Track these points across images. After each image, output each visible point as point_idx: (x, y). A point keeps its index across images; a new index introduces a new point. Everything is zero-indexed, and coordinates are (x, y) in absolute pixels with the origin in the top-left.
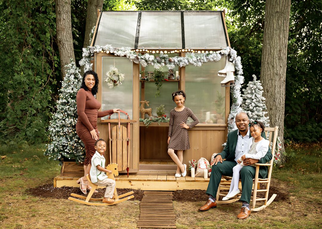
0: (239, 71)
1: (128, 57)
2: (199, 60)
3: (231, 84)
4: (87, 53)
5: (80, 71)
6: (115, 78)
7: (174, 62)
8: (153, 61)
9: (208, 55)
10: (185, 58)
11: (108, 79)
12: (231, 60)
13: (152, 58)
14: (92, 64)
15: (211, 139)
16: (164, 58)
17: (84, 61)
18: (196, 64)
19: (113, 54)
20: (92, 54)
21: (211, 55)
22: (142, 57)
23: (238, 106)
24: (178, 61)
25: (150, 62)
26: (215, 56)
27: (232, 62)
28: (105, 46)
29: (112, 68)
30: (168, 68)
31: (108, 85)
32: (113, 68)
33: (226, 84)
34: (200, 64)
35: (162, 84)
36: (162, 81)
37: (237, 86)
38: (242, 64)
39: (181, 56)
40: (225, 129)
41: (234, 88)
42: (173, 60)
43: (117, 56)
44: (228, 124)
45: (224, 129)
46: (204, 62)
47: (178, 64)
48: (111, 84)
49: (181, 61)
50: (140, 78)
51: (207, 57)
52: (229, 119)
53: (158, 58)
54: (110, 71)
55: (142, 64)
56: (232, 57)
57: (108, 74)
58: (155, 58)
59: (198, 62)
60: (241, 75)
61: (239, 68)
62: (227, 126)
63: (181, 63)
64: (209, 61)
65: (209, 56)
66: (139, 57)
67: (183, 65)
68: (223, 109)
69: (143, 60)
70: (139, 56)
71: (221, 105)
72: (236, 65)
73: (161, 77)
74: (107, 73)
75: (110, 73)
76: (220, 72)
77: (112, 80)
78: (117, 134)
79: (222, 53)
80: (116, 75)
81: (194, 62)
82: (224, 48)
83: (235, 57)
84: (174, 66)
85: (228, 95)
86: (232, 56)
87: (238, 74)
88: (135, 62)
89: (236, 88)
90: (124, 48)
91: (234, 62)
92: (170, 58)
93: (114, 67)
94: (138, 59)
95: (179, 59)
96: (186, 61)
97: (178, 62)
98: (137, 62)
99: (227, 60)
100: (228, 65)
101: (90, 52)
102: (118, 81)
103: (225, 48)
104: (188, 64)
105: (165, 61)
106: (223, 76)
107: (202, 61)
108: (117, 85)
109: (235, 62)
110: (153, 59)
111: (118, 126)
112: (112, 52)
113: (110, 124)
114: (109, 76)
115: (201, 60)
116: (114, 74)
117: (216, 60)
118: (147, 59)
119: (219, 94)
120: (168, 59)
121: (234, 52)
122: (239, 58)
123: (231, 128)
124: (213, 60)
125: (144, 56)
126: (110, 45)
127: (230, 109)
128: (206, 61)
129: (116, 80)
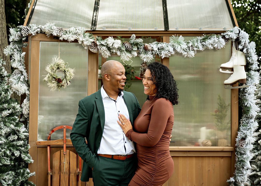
0: (252, 64)
1: (80, 43)
2: (191, 48)
3: (239, 86)
4: (16, 36)
5: (5, 63)
6: (60, 76)
7: (152, 50)
8: (119, 49)
9: (204, 40)
10: (170, 44)
11: (49, 77)
12: (240, 47)
13: (118, 43)
14: (24, 53)
15: (209, 170)
16: (137, 44)
17: (11, 48)
18: (186, 53)
19: (56, 38)
20: (24, 37)
21: (209, 40)
22: (103, 42)
23: (251, 118)
24: (159, 49)
25: (114, 51)
26: (217, 41)
27: (242, 50)
28: (45, 26)
29: (55, 59)
30: (143, 60)
31: (48, 86)
32: (57, 60)
33: (233, 84)
34: (192, 54)
35: (131, 84)
36: (132, 79)
37: (250, 87)
38: (257, 54)
39: (162, 42)
40: (231, 156)
41: (245, 91)
42: (150, 48)
43: (64, 41)
44: (236, 147)
45: (229, 155)
46: (198, 51)
47: (158, 54)
48: (53, 85)
49: (163, 49)
50: (99, 76)
51: (204, 43)
52: (237, 139)
53: (127, 45)
54: (52, 64)
55: (103, 54)
56: (243, 43)
57: (48, 69)
58: (123, 44)
59: (189, 50)
60: (255, 71)
61: (252, 60)
62: (236, 151)
63: (163, 52)
64: (207, 49)
65: (207, 42)
66: (98, 43)
67: (166, 55)
68: (228, 123)
69: (105, 48)
70: (97, 41)
71: (225, 117)
72: (247, 56)
73: (129, 74)
74: (47, 67)
75: (52, 67)
76: (223, 65)
77: (54, 78)
78: (60, 164)
79: (227, 37)
80: (61, 71)
81: (184, 50)
82: (230, 30)
83: (247, 42)
84: (152, 57)
85: (236, 102)
86: (242, 41)
87: (250, 69)
88: (92, 50)
89: (248, 91)
90: (75, 29)
91: (245, 50)
92: (146, 44)
93: (59, 57)
94: (96, 45)
95: (160, 45)
96: (171, 49)
97: (157, 50)
98: (94, 50)
99: (234, 48)
100: (235, 56)
101: (22, 35)
102: (65, 80)
103: (232, 30)
104: (173, 53)
105: (138, 48)
106: (228, 72)
107: (195, 49)
108: (62, 86)
109: (247, 50)
110: (120, 46)
111: (63, 151)
112: (55, 34)
113: (50, 147)
114: (51, 72)
115: (194, 47)
116: (58, 68)
117: (217, 47)
118: (111, 45)
119: (220, 100)
120: (143, 46)
121: (245, 36)
122: (253, 44)
123: (241, 154)
124: (212, 48)
125: (105, 42)
126: (52, 24)
127: (239, 123)
128: (201, 48)
129: (62, 79)
